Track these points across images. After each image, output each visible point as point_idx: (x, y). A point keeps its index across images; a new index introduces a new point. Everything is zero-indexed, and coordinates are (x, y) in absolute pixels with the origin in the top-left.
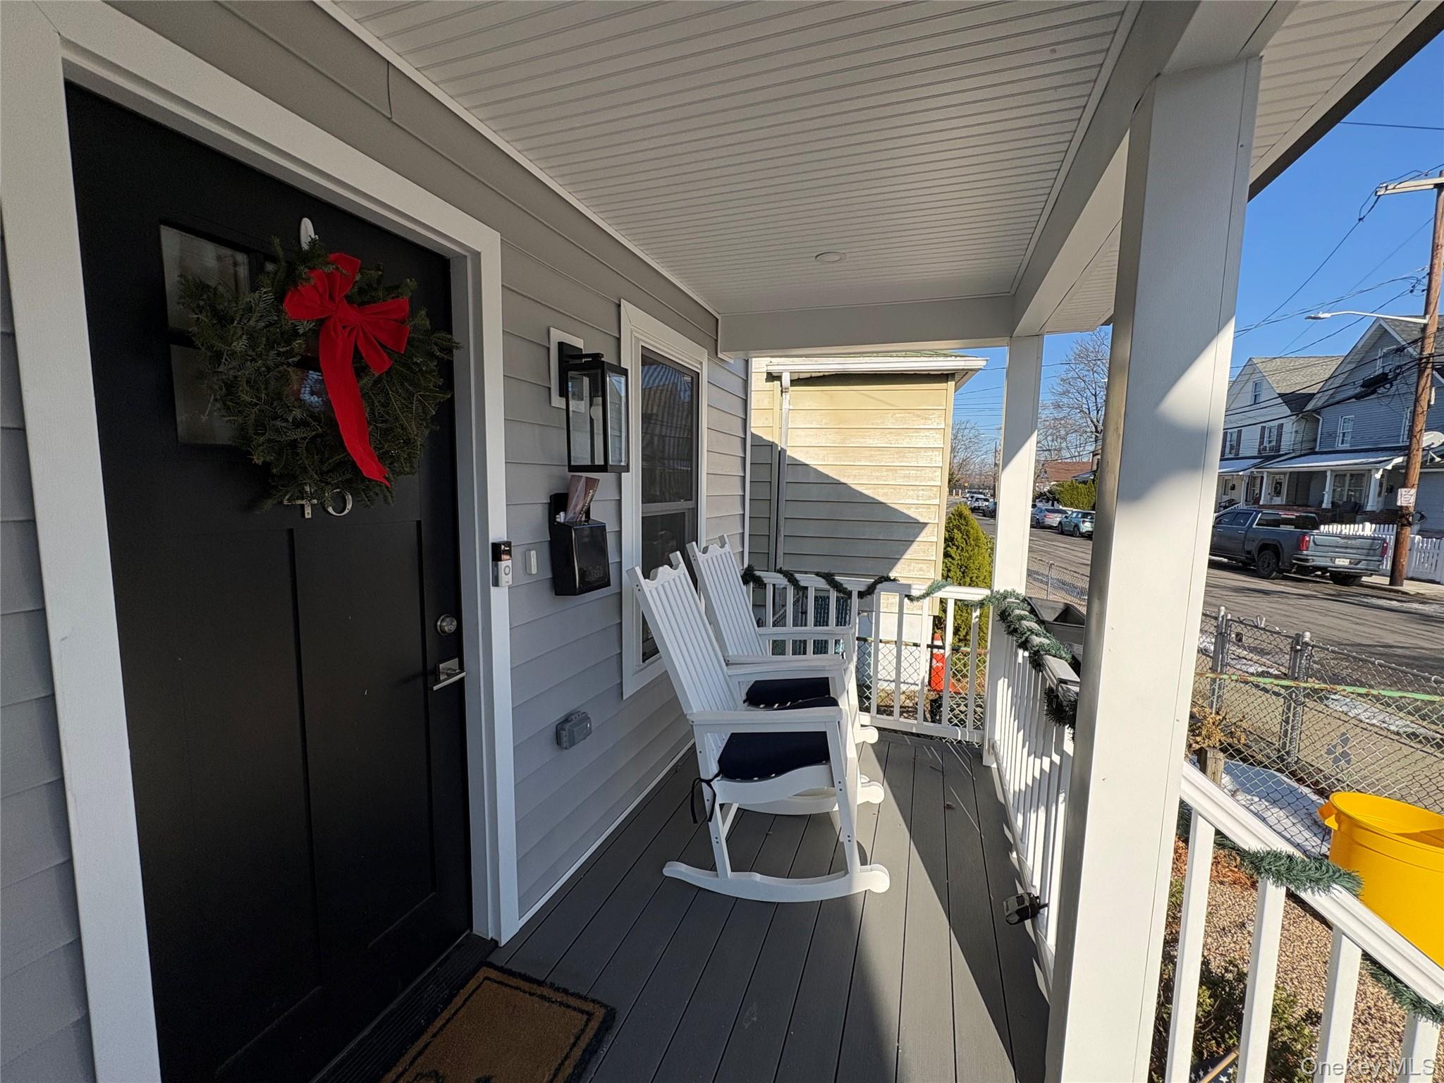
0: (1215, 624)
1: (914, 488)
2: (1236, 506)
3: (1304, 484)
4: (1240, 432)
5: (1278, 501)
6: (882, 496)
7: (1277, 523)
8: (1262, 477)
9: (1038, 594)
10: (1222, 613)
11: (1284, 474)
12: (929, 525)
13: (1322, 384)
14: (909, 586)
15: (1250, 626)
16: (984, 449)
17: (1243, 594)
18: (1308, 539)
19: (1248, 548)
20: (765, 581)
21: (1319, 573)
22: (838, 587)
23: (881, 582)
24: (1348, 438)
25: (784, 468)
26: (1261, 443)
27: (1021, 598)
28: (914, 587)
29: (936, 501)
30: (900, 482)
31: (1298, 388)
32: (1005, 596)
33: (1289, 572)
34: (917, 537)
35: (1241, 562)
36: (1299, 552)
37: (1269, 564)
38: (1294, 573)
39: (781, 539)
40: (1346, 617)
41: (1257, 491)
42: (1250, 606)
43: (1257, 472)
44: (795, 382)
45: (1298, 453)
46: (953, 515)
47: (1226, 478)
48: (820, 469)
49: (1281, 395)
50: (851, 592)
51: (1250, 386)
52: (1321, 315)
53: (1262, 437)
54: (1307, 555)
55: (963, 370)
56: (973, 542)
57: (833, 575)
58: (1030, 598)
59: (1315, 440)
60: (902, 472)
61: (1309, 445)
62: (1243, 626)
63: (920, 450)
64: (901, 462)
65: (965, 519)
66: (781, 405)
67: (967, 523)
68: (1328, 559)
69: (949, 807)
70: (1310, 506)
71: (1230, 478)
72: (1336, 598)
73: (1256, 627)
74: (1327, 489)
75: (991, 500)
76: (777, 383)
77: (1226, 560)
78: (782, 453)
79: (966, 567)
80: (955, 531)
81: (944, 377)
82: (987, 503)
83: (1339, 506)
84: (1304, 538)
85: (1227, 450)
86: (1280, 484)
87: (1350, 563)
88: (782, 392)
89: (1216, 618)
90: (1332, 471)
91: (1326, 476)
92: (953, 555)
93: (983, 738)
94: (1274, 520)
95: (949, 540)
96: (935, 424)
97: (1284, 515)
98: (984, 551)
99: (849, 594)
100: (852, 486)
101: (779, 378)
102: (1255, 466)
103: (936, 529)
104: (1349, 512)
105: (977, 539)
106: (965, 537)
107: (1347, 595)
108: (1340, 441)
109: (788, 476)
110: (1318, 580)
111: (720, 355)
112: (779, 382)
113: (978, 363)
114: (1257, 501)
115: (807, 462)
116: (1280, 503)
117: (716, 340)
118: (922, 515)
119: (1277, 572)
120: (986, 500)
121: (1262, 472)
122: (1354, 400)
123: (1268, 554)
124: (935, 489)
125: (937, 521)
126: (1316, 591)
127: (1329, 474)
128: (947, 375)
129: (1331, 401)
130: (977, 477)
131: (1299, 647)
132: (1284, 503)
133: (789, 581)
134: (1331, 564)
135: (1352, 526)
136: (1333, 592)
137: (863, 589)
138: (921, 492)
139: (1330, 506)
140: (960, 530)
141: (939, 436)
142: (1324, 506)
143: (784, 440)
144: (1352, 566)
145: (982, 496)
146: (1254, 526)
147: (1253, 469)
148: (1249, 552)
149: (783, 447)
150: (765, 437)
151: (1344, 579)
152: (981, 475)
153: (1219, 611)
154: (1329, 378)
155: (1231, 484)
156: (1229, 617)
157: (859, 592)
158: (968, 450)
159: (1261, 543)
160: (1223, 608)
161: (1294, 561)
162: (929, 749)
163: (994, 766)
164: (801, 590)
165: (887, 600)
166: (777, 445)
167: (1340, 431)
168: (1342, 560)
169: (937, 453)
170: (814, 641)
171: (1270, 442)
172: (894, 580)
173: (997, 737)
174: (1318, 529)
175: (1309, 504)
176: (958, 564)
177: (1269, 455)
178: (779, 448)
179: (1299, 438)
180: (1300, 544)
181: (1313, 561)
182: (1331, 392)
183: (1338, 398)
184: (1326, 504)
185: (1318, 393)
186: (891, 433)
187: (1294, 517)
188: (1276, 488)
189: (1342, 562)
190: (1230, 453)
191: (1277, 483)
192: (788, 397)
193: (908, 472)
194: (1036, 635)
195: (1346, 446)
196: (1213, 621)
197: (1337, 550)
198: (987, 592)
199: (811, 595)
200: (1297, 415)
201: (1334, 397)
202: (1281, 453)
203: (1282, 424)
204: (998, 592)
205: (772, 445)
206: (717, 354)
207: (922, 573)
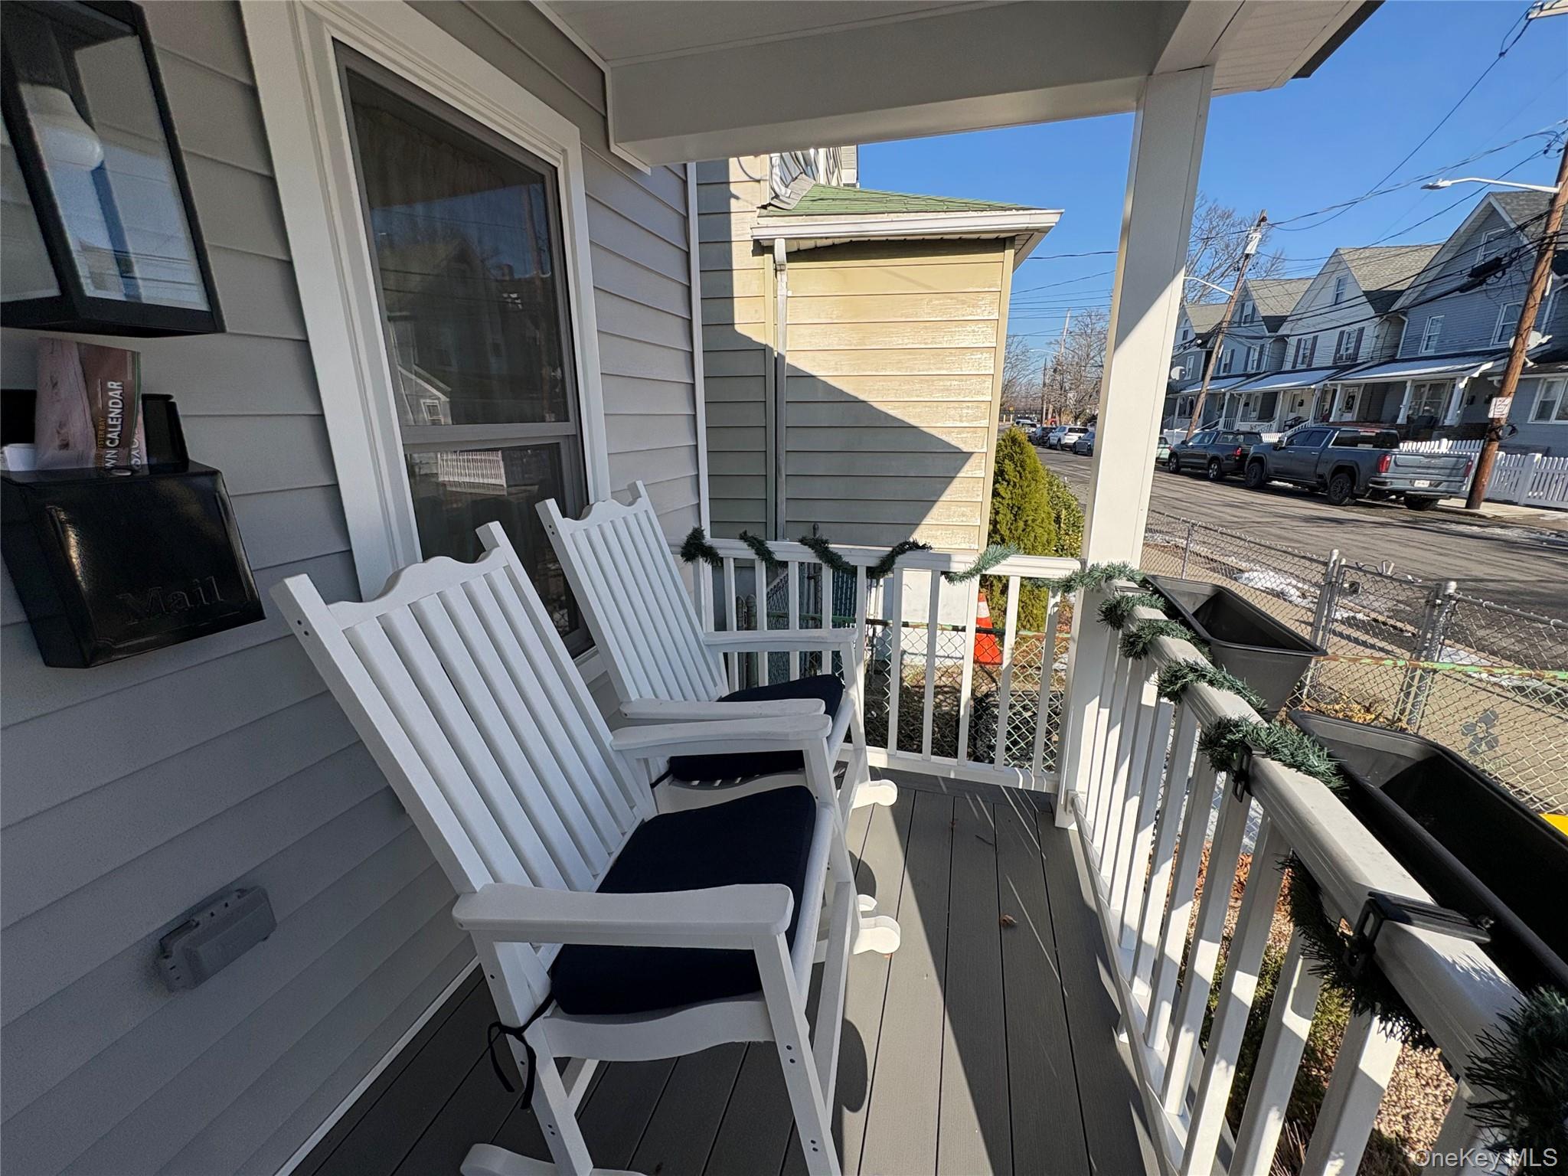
0: (1324, 572)
1: (956, 405)
2: (1303, 424)
3: (1380, 397)
4: (1315, 338)
5: (1348, 417)
6: (914, 417)
7: (1355, 441)
8: (1335, 391)
9: (1166, 568)
10: (1334, 558)
11: (1359, 386)
12: (974, 455)
13: (1413, 278)
14: (948, 558)
15: (1371, 573)
16: (1032, 368)
17: (1312, 525)
18: (1388, 459)
19: (1320, 471)
20: (721, 553)
21: (1394, 497)
22: (833, 560)
23: (903, 551)
24: (1433, 343)
25: (783, 383)
26: (1338, 350)
27: (1138, 578)
28: (955, 558)
29: (985, 423)
30: (938, 397)
31: (1385, 285)
32: (1109, 574)
33: (1362, 497)
34: (958, 472)
35: (1308, 487)
36: (1378, 474)
37: (1342, 489)
38: (1368, 498)
39: (782, 479)
40: (1426, 547)
41: (1327, 407)
42: (1322, 537)
43: (1331, 384)
44: (794, 256)
45: (1376, 362)
46: (1004, 440)
47: (1296, 392)
48: (831, 381)
49: (1366, 294)
50: (855, 568)
51: (1333, 282)
52: (1441, 184)
53: (1339, 344)
54: (1386, 478)
55: (1027, 230)
56: (1029, 476)
57: (826, 542)
58: (1154, 577)
59: (1397, 346)
60: (941, 383)
61: (1389, 352)
62: (1361, 574)
63: (965, 351)
64: (939, 369)
65: (1020, 446)
66: (775, 291)
67: (1022, 450)
68: (1408, 482)
69: (1006, 925)
70: (1382, 422)
71: (1299, 392)
72: (1413, 525)
73: (1380, 575)
74: (1404, 402)
75: (1038, 426)
76: (768, 257)
77: (1291, 486)
78: (779, 360)
79: (1019, 508)
80: (1007, 461)
81: (997, 243)
82: (1034, 429)
83: (1413, 421)
84: (1384, 458)
85: (1300, 360)
86: (1353, 397)
87: (1431, 485)
88: (776, 270)
89: (1326, 564)
90: (1413, 380)
91: (1406, 387)
92: (1003, 493)
93: (1057, 787)
94: (1351, 438)
95: (1000, 474)
96: (986, 313)
97: (1364, 432)
98: (1041, 486)
99: (853, 571)
100: (875, 405)
101: (770, 249)
102: (1328, 378)
103: (984, 461)
104: (1425, 428)
105: (1035, 471)
106: (1019, 469)
107: (1424, 521)
108: (1425, 346)
109: (788, 392)
110: (1390, 504)
111: (614, 149)
112: (771, 256)
113: (1046, 218)
114: (1326, 418)
115: (814, 373)
116: (1350, 419)
117: (605, 118)
118: (965, 442)
119: (1351, 498)
120: (1033, 426)
121: (1336, 385)
122: (1458, 293)
123: (1343, 477)
124: (983, 406)
125: (985, 450)
126: (1391, 518)
127: (1409, 384)
128: (1005, 239)
129: (1421, 299)
130: (1023, 400)
131: (1439, 601)
132: (1355, 419)
133: (757, 554)
134: (1410, 487)
135: (1428, 443)
136: (1409, 519)
137: (873, 562)
138: (965, 411)
139: (1405, 422)
140: (1011, 459)
141: (990, 330)
142: (1399, 421)
143: (781, 341)
144: (1432, 488)
145: (1029, 422)
146: (1330, 446)
147: (1327, 382)
148: (1321, 476)
149: (783, 352)
150: (755, 339)
151: (1419, 502)
152: (1026, 397)
153: (1331, 555)
154: (1423, 272)
155: (1299, 400)
156: (1343, 562)
157: (869, 569)
158: (1015, 370)
159: (1337, 464)
160: (1336, 552)
161: (1371, 485)
162: (974, 800)
163: (1073, 827)
164: (776, 567)
165: (914, 582)
166: (772, 350)
167: (1426, 335)
168: (1422, 482)
169: (988, 355)
170: (801, 653)
171: (1347, 349)
172: (924, 547)
173: (1080, 787)
174: (1398, 447)
175: (1383, 419)
176: (1008, 504)
177: (1345, 365)
178: (776, 354)
179: (1380, 345)
180: (1379, 465)
181: (1392, 483)
182: (1422, 288)
183: (1429, 295)
184: (1401, 420)
185: (1408, 289)
186: (926, 328)
187: (1374, 434)
188: (1347, 403)
189: (1422, 484)
190: (1303, 363)
191: (1349, 397)
192: (785, 277)
193: (949, 384)
194: (1211, 683)
195: (1431, 352)
196: (1321, 568)
197: (1418, 470)
198: (1076, 565)
199: (794, 574)
200: (1381, 316)
201: (1425, 294)
202: (1358, 362)
203: (1364, 328)
204: (1094, 568)
205: (764, 350)
206: (608, 147)
207: (964, 519)
